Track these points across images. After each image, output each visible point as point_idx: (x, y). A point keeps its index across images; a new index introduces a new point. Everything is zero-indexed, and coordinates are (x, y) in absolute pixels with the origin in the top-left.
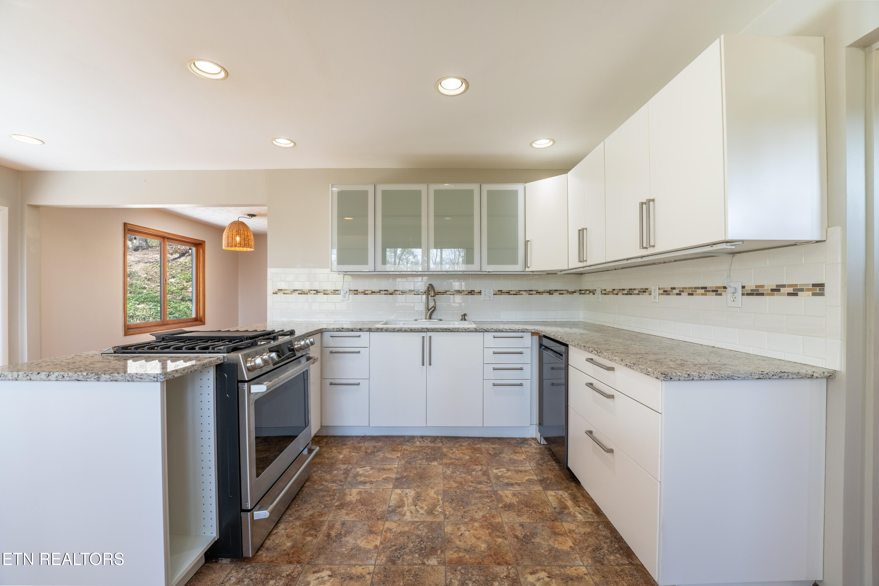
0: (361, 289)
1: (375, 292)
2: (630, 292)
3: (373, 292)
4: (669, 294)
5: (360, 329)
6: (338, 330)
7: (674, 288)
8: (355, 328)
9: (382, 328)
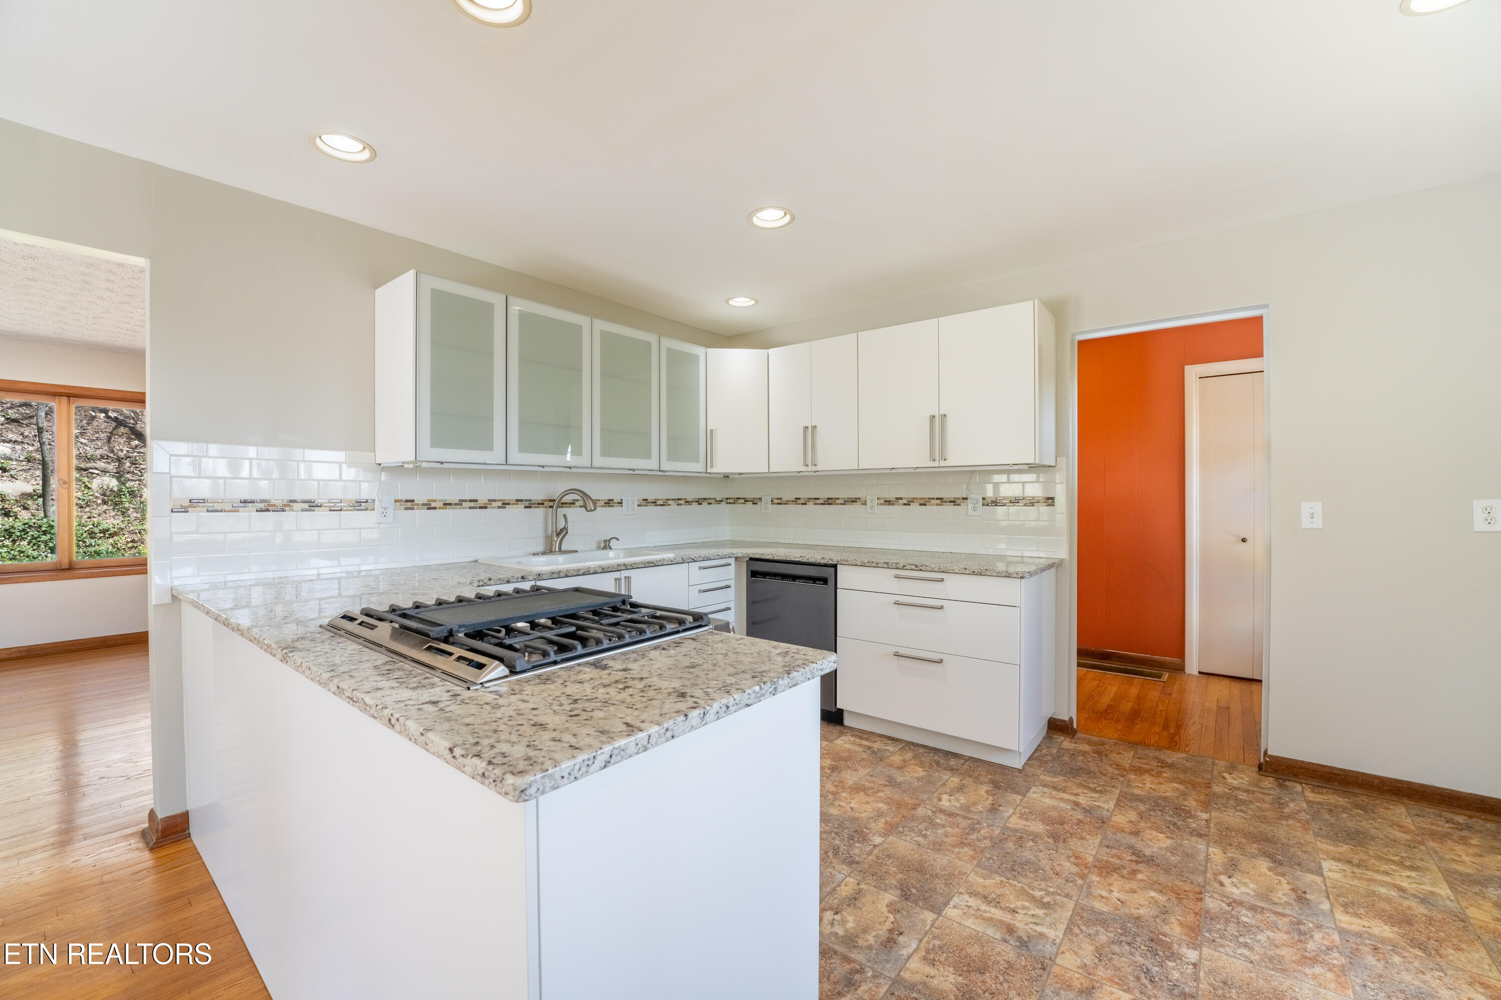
0: (420, 498)
1: (451, 504)
2: (829, 501)
3: (447, 505)
4: (894, 504)
5: (522, 577)
6: (481, 583)
7: (901, 499)
8: (512, 577)
9: (560, 572)
